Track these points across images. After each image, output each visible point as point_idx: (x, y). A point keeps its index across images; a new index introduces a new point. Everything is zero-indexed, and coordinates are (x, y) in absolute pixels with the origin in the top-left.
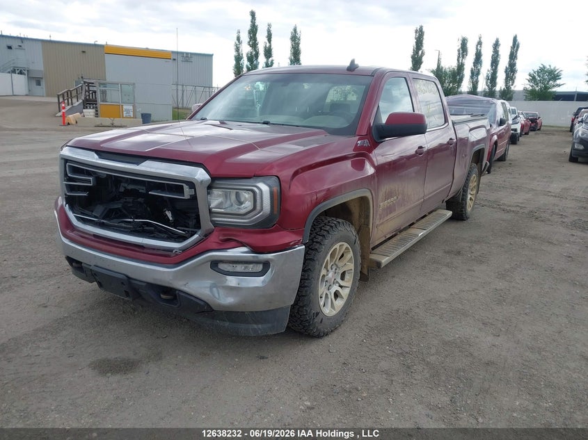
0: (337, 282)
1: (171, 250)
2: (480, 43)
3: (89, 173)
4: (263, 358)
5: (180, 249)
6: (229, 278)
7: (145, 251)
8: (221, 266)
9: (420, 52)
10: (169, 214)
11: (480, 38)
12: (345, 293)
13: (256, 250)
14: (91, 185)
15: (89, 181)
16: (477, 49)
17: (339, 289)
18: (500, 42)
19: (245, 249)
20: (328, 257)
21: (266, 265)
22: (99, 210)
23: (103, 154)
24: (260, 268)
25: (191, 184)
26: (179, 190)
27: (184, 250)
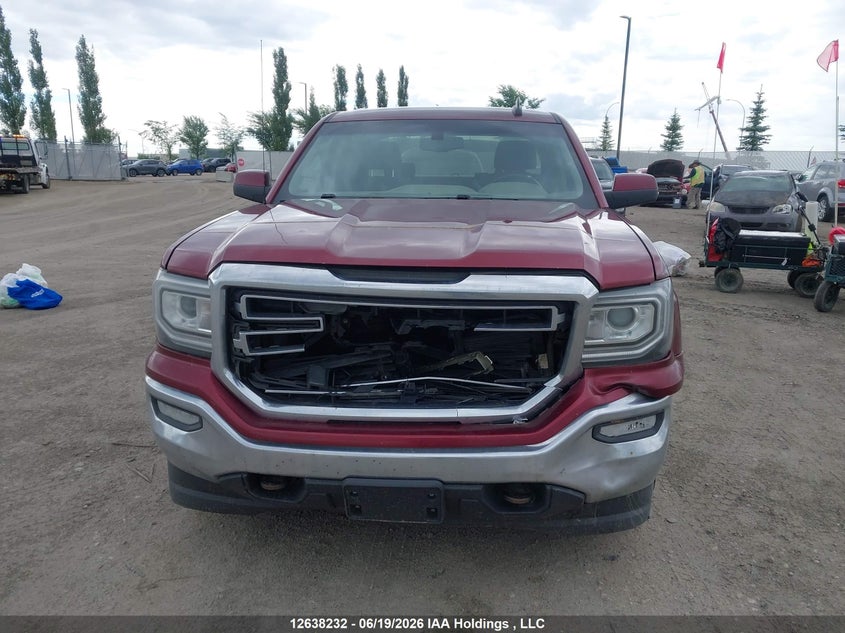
1: (508, 420)
2: (360, 76)
5: (522, 416)
6: (617, 446)
7: (461, 429)
8: (605, 431)
9: (284, 85)
11: (360, 68)
13: (651, 394)
14: (321, 329)
15: (316, 324)
16: (358, 84)
18: (385, 75)
19: (631, 398)
21: (659, 415)
26: (544, 317)
27: (532, 415)
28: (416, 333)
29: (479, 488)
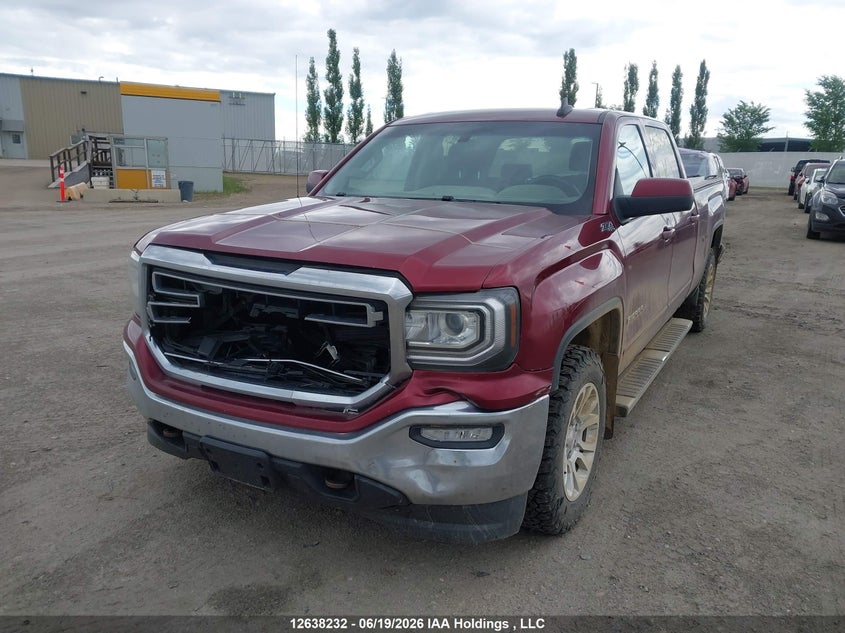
0: (578, 445)
1: (340, 408)
2: (654, 73)
3: (191, 288)
4: (481, 574)
5: (353, 406)
6: (440, 451)
7: (297, 410)
8: (427, 433)
9: (572, 86)
10: (333, 351)
11: (655, 65)
12: (588, 460)
13: (481, 405)
14: (198, 306)
15: (194, 301)
16: (651, 80)
17: (580, 455)
19: (463, 405)
20: (574, 410)
21: (498, 430)
22: (207, 345)
23: (217, 256)
24: (487, 434)
25: (381, 304)
26: (359, 313)
27: (362, 408)
28: (263, 318)
29: (298, 466)
